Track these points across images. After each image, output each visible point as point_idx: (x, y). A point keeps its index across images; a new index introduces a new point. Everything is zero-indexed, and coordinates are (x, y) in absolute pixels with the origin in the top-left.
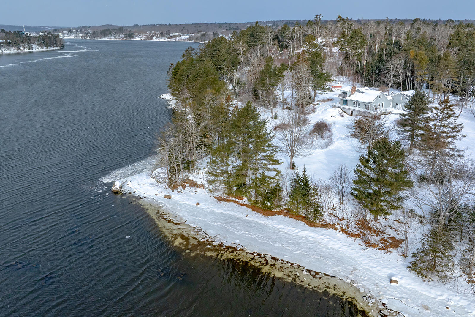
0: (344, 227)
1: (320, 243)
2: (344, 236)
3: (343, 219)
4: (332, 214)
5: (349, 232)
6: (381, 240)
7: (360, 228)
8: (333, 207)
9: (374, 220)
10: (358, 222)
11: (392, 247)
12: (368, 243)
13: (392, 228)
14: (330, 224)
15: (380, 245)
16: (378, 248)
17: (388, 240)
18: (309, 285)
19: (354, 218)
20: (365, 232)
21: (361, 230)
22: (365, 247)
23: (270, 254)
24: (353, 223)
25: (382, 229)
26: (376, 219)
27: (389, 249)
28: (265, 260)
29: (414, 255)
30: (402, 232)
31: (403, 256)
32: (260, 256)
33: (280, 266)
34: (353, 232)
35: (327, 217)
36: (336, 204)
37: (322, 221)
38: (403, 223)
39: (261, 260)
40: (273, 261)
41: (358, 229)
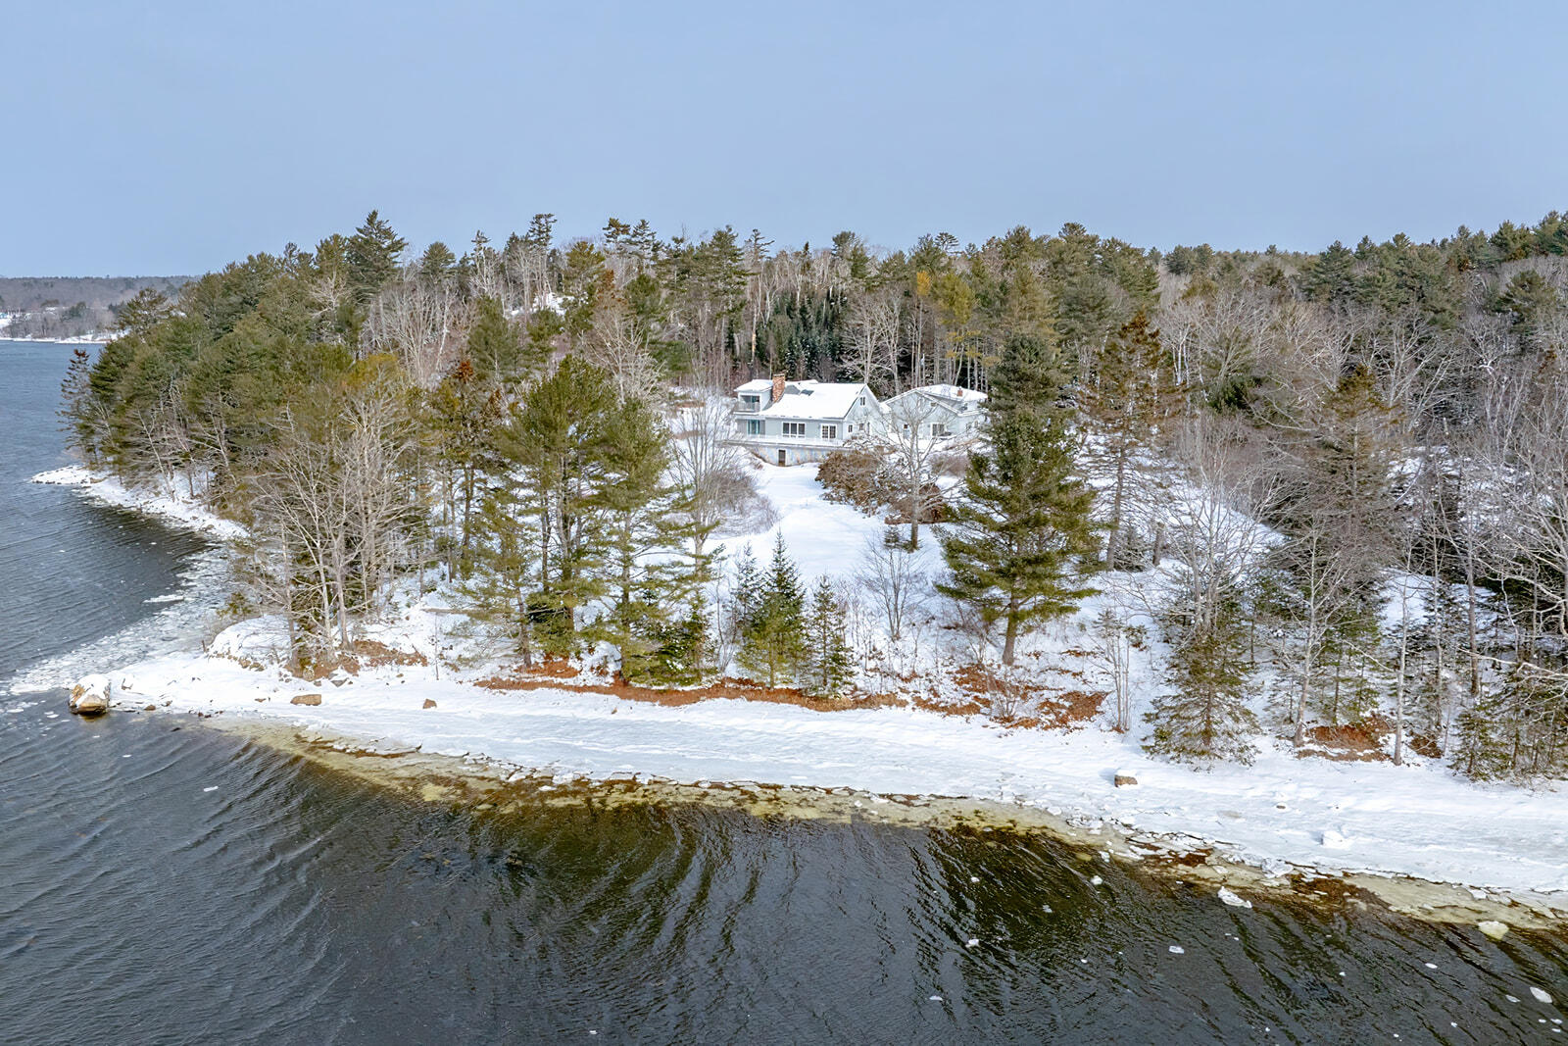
0: (924, 696)
1: (874, 740)
2: (936, 716)
3: (914, 675)
4: (876, 670)
5: (943, 705)
6: (1042, 708)
7: (970, 690)
8: (875, 650)
9: (1005, 663)
10: (958, 676)
11: (1077, 719)
12: (1006, 719)
13: (1063, 671)
14: (879, 696)
15: (1043, 719)
16: (1039, 726)
17: (1061, 701)
18: (905, 820)
19: (945, 669)
20: (988, 696)
21: (976, 694)
22: (1004, 730)
23: (747, 779)
24: (947, 681)
25: (1034, 680)
26: (1008, 659)
27: (1072, 724)
28: (744, 793)
29: (1149, 718)
30: (1095, 677)
31: (1115, 733)
32: (721, 787)
33: (796, 798)
34: (954, 701)
35: (863, 680)
36: (881, 641)
37: (852, 692)
38: (1088, 654)
39: (731, 794)
40: (768, 791)
41: (965, 692)
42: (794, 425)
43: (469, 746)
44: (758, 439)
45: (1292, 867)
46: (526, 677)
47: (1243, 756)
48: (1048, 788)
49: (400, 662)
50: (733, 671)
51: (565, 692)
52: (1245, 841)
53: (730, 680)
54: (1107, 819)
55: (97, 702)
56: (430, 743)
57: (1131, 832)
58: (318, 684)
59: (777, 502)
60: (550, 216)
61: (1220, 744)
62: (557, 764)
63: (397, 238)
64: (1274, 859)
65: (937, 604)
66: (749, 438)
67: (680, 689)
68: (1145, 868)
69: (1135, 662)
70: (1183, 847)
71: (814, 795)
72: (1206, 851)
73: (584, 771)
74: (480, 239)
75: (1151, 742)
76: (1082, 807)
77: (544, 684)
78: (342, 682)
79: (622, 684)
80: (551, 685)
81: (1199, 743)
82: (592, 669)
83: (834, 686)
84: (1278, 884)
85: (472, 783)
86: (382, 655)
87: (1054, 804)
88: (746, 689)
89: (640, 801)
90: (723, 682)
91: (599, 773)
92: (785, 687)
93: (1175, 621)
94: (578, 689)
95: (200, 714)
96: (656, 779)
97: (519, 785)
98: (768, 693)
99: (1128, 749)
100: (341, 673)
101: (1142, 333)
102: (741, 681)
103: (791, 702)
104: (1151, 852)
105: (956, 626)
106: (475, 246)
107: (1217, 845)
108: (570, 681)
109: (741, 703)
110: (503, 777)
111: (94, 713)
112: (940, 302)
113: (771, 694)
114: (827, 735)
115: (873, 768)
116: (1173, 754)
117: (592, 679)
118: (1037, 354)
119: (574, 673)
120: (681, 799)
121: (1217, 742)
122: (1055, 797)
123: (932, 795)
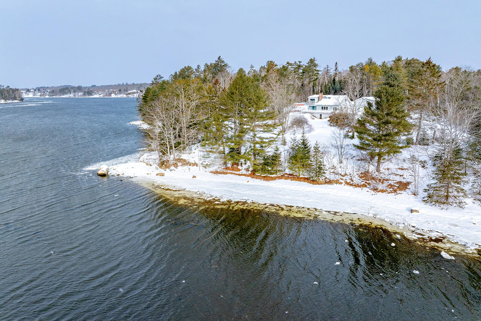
0: (348, 181)
1: (329, 194)
3: (346, 174)
4: (334, 172)
5: (354, 184)
6: (388, 186)
7: (364, 180)
8: (334, 166)
9: (377, 171)
10: (361, 175)
11: (400, 190)
12: (375, 190)
13: (396, 175)
14: (333, 180)
15: (388, 190)
16: (387, 192)
17: (395, 184)
19: (356, 173)
20: (370, 182)
21: (366, 181)
22: (374, 193)
24: (357, 176)
25: (386, 177)
26: (378, 170)
27: (398, 192)
29: (425, 190)
30: (407, 177)
31: (413, 195)
32: (272, 205)
34: (358, 183)
35: (328, 175)
36: (336, 164)
37: (325, 179)
38: (406, 169)
39: (275, 208)
40: (288, 208)
41: (362, 180)
42: (325, 107)
43: (200, 189)
44: (314, 111)
46: (225, 171)
47: (460, 205)
48: (386, 212)
49: (190, 165)
50: (287, 171)
51: (236, 176)
52: (459, 235)
53: (286, 174)
54: (406, 224)
55: (104, 172)
56: (189, 188)
57: (414, 229)
58: (165, 170)
61: (452, 200)
64: (471, 242)
65: (355, 152)
66: (311, 111)
67: (270, 176)
68: (418, 242)
69: (422, 172)
70: (434, 235)
71: (303, 210)
72: (443, 238)
73: (231, 198)
75: (426, 199)
76: (398, 219)
77: (230, 173)
78: (172, 170)
79: (253, 173)
80: (232, 173)
81: (443, 200)
82: (245, 169)
83: (319, 176)
84: (471, 252)
86: (185, 163)
87: (387, 217)
88: (292, 177)
90: (284, 174)
91: (236, 199)
92: (303, 177)
94: (240, 175)
95: (130, 177)
97: (209, 201)
98: (298, 178)
99: (417, 201)
100: (173, 168)
101: (429, 65)
102: (290, 175)
103: (304, 181)
104: (421, 237)
105: (361, 160)
107: (448, 236)
108: (238, 173)
109: (289, 181)
110: (205, 198)
111: (103, 176)
112: (372, 74)
113: (298, 179)
114: (314, 192)
115: (326, 202)
116: (433, 203)
117: (244, 172)
119: (239, 170)
121: (450, 200)
122: (388, 215)
123: (344, 212)
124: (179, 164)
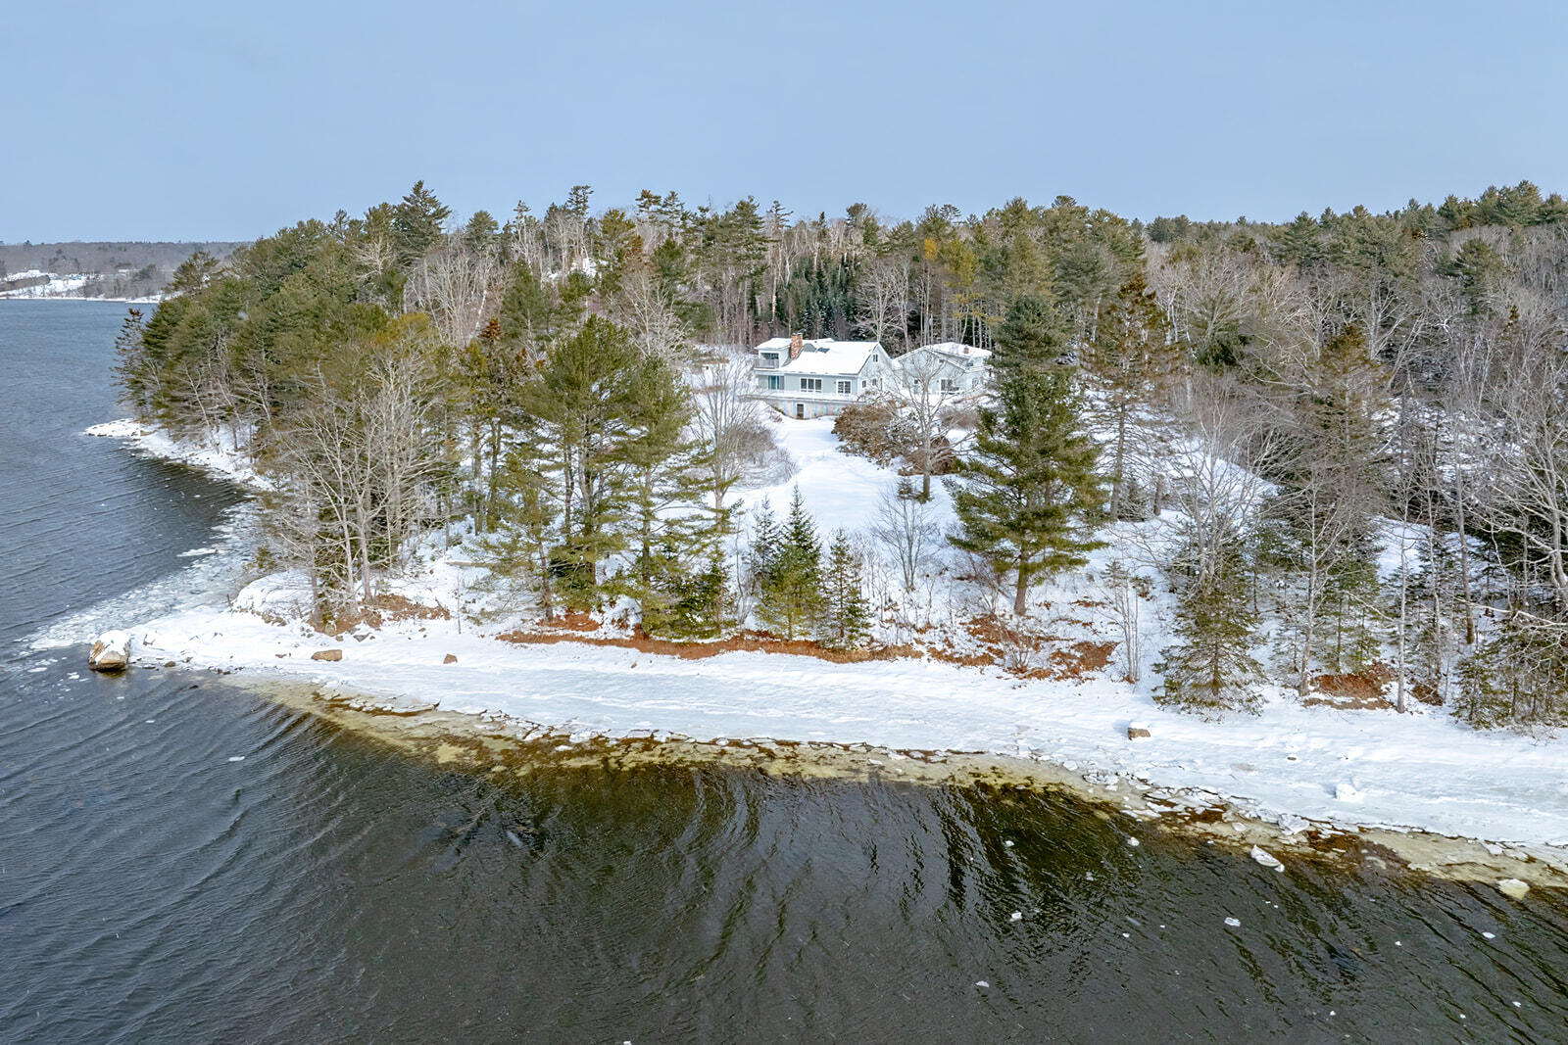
0: (939, 647)
1: (891, 693)
2: (951, 667)
3: (929, 626)
4: (891, 621)
5: (957, 656)
6: (1054, 658)
7: (983, 640)
8: (890, 601)
9: (1016, 613)
10: (972, 626)
11: (1087, 669)
12: (1019, 670)
13: (1073, 622)
14: (895, 647)
15: (1055, 670)
16: (1052, 676)
17: (1072, 652)
18: (923, 778)
19: (959, 620)
20: (1001, 646)
21: (989, 645)
22: (1019, 682)
23: (766, 736)
24: (960, 632)
25: (1045, 631)
26: (1020, 610)
27: (1084, 674)
28: (761, 750)
29: (1158, 668)
30: (1105, 629)
31: (1125, 683)
32: (737, 744)
33: (813, 754)
34: (968, 653)
35: (879, 632)
36: (896, 593)
37: (869, 644)
38: (1097, 604)
39: (748, 752)
40: (786, 748)
41: (979, 643)
42: (811, 381)
43: (487, 703)
44: (778, 393)
45: (1308, 823)
46: (548, 631)
47: (1251, 705)
48: (1063, 741)
49: (423, 616)
50: (752, 623)
51: (586, 646)
52: (1261, 795)
53: (749, 632)
54: (1123, 774)
55: (116, 659)
56: (448, 700)
57: (1147, 787)
58: (340, 639)
59: (796, 454)
60: (587, 187)
61: (1229, 694)
62: (574, 722)
63: (442, 207)
64: (1290, 813)
65: (950, 555)
66: (767, 393)
67: (700, 641)
68: (1164, 827)
69: (1143, 613)
70: (1199, 802)
71: (832, 751)
72: (1222, 807)
73: (602, 729)
74: (522, 208)
75: (1161, 693)
76: (1099, 761)
77: (566, 637)
78: (364, 637)
79: (643, 638)
80: (572, 639)
81: (1208, 695)
82: (613, 621)
83: (851, 637)
84: (1295, 841)
85: (487, 743)
86: (403, 608)
87: (1070, 758)
88: (765, 641)
89: (656, 760)
90: (742, 634)
91: (616, 729)
92: (803, 639)
93: (1179, 572)
94: (599, 643)
95: (219, 671)
96: (675, 736)
97: (534, 746)
98: (786, 645)
99: (1139, 699)
100: (363, 628)
101: (1140, 294)
102: (760, 634)
103: (809, 654)
104: (1168, 809)
105: (969, 577)
106: (516, 214)
107: (1233, 800)
108: (591, 635)
109: (760, 655)
110: (520, 736)
111: (115, 670)
112: (946, 266)
113: (788, 646)
114: (844, 688)
115: (890, 722)
116: (1183, 705)
117: (613, 633)
118: (1039, 315)
119: (594, 626)
120: (698, 758)
121: (1226, 692)
122: (1071, 751)
123: (949, 751)
124: (385, 614)
